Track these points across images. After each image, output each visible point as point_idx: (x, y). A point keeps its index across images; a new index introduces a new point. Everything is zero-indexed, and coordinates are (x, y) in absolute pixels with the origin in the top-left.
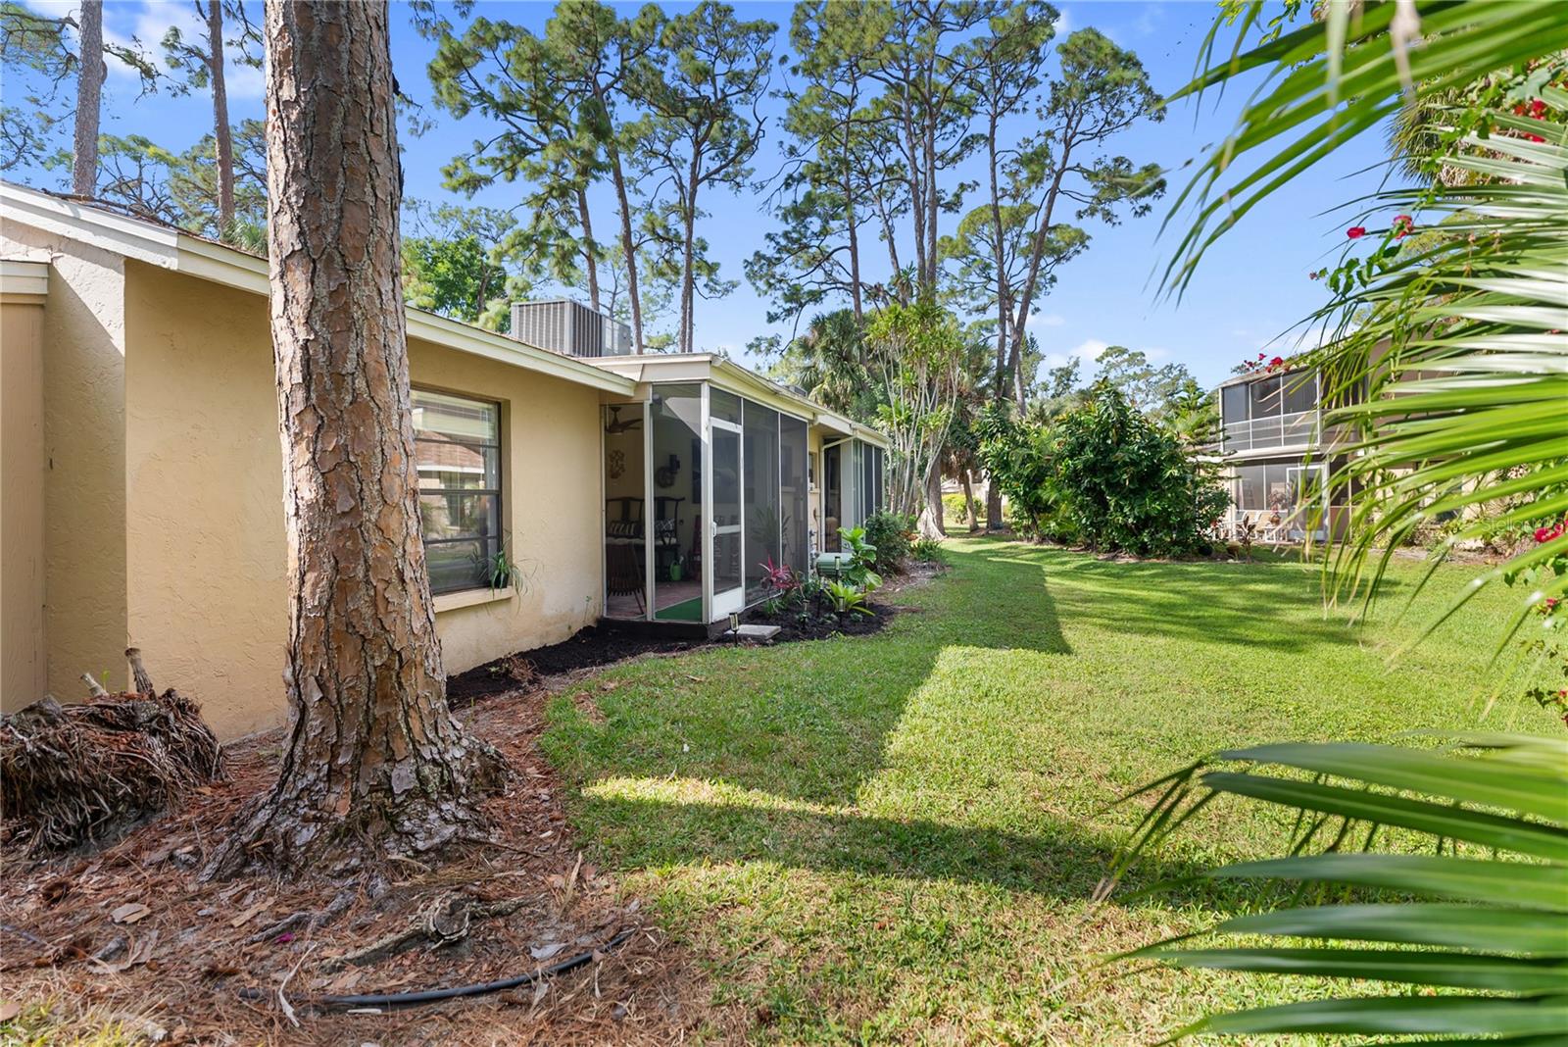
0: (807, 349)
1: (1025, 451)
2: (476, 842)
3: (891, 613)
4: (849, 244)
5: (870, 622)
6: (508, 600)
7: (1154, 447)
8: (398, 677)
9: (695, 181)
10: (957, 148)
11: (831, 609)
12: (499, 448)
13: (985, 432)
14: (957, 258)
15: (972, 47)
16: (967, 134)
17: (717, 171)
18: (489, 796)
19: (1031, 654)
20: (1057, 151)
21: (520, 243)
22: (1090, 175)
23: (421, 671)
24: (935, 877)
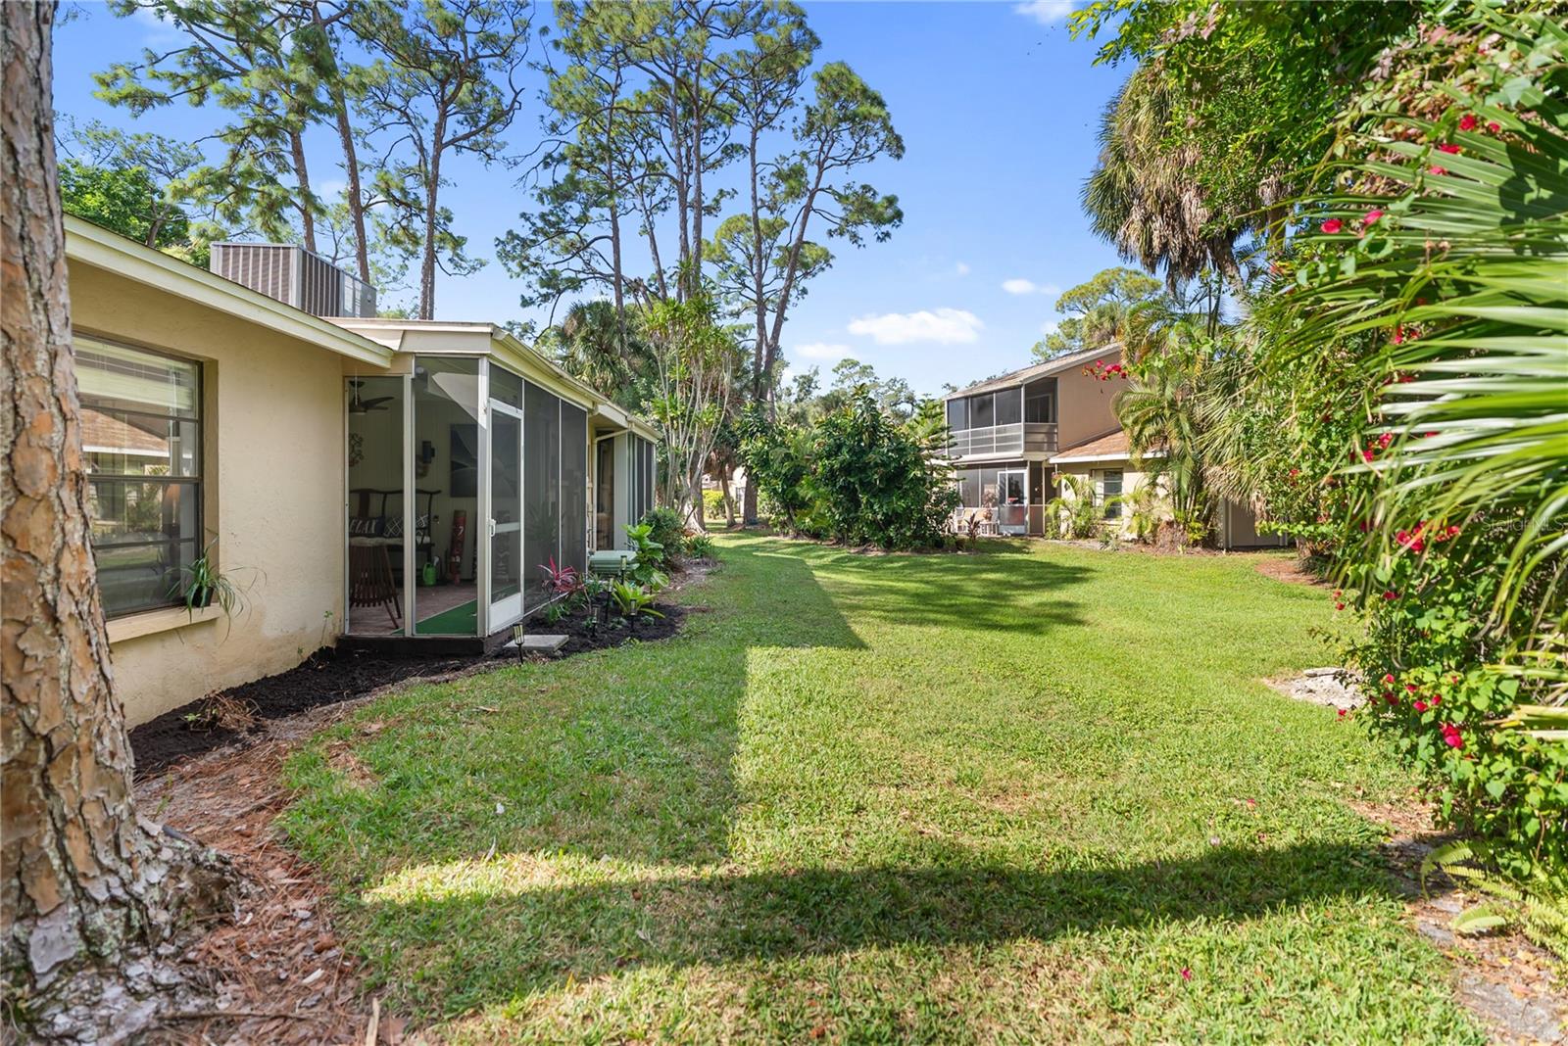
0: (565, 337)
1: (784, 450)
2: (193, 1018)
3: (680, 614)
4: (611, 234)
5: (662, 624)
6: (212, 622)
7: (900, 450)
8: (44, 774)
9: (439, 145)
10: (718, 155)
11: (618, 612)
12: (200, 422)
13: (746, 431)
14: (714, 262)
15: (736, 58)
16: (728, 142)
17: (466, 137)
18: (208, 928)
19: (833, 651)
20: (812, 172)
21: (211, 183)
22: (840, 198)
23: (89, 761)
24: (854, 947)
